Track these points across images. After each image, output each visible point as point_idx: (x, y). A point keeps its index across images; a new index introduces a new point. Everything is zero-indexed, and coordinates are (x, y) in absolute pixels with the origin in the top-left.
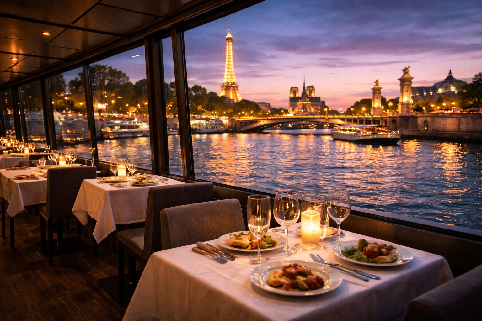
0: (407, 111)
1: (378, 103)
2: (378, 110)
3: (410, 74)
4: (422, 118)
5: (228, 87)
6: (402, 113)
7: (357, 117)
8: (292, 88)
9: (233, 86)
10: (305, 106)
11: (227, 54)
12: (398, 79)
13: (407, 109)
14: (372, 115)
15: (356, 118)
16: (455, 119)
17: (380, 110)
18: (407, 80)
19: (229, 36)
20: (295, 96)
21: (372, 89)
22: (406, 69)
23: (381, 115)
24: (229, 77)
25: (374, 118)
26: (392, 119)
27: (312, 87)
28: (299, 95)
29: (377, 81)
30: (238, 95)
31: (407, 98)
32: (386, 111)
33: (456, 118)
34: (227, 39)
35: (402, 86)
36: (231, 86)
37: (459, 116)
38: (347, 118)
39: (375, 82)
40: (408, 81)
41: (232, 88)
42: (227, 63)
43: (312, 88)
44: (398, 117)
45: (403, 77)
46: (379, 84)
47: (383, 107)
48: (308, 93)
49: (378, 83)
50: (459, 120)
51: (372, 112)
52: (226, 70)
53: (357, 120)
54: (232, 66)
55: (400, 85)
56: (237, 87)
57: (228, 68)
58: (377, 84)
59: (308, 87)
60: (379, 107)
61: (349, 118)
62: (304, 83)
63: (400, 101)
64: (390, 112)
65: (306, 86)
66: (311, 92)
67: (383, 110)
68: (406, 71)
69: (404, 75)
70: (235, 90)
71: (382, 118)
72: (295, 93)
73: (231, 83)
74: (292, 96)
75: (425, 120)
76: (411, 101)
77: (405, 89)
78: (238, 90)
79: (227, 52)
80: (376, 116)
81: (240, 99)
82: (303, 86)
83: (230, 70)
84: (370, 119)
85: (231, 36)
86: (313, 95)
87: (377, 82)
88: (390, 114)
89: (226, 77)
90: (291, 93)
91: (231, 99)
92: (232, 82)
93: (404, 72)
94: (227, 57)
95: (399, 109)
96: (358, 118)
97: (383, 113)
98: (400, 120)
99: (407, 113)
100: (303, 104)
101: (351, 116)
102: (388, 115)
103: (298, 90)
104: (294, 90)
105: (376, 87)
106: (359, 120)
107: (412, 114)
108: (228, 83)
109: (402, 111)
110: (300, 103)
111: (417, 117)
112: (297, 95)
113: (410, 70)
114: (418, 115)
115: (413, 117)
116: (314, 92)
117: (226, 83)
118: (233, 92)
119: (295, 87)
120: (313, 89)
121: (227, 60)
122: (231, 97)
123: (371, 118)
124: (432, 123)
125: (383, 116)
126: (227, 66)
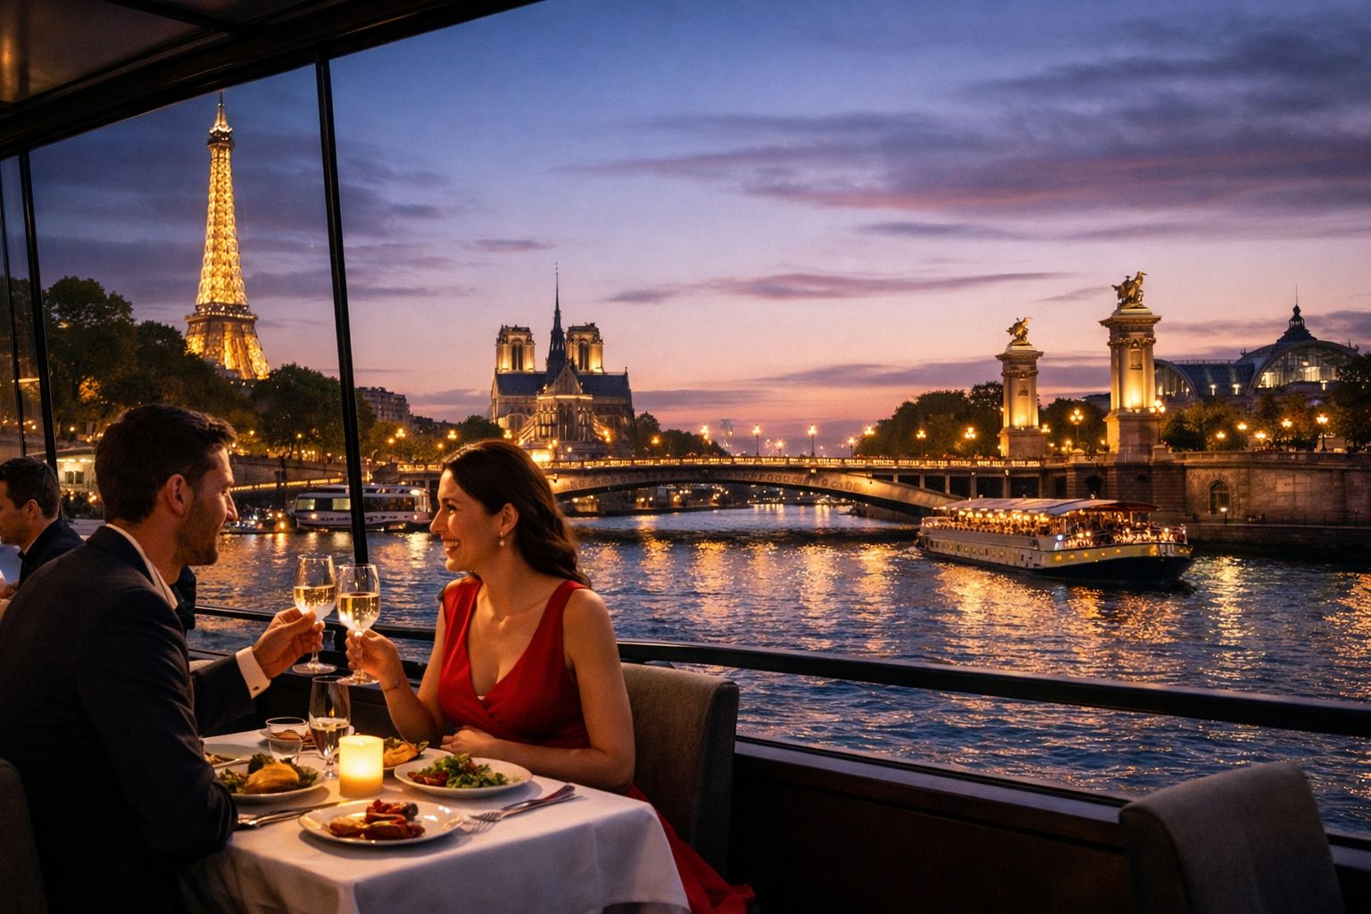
0: (1141, 445)
1: (1026, 413)
2: (1028, 440)
3: (1144, 303)
4: (1203, 473)
5: (214, 321)
6: (1121, 453)
7: (943, 464)
8: (504, 332)
9: (234, 319)
10: (570, 413)
11: (213, 195)
12: (1103, 323)
13: (1141, 437)
14: (1008, 461)
15: (938, 470)
16: (1327, 475)
17: (1036, 439)
18: (1136, 326)
19: (221, 126)
20: (521, 367)
21: (1001, 357)
22: (1128, 284)
23: (1041, 460)
24: (221, 282)
25: (1013, 471)
26: (1086, 475)
27: (591, 328)
28: (536, 363)
29: (1018, 325)
30: (254, 353)
31: (1139, 395)
32: (1059, 445)
33: (1330, 471)
34: (216, 139)
35: (1117, 347)
36: (227, 318)
37: (1343, 466)
38: (899, 470)
39: (1012, 331)
40: (1140, 329)
41: (229, 326)
42: (210, 230)
43: (589, 336)
44: (1111, 468)
45: (1117, 312)
46: (1029, 338)
47: (1046, 429)
48: (574, 354)
49: (1025, 333)
50: (1342, 480)
51: (1003, 448)
52: (209, 255)
53: (943, 479)
54: (232, 240)
55: (1109, 344)
56: (251, 322)
57: (215, 249)
58: (1022, 337)
59: (573, 329)
60: (1029, 428)
61: (912, 470)
62: (557, 312)
63: (1115, 404)
64: (1075, 447)
65: (565, 327)
66: (585, 352)
67: (1049, 438)
68: (1132, 293)
69: (1121, 306)
70: (242, 334)
71: (1044, 472)
72: (518, 354)
73: (227, 306)
74: (506, 366)
75: (1212, 479)
76: (1157, 406)
77: (1130, 361)
78: (253, 333)
79: (212, 187)
80: (1022, 464)
81: (262, 370)
82: (551, 326)
83: (224, 257)
84: (1001, 476)
85: (226, 129)
86: (595, 366)
87: (1020, 332)
88: (1077, 455)
89: (206, 282)
90: (499, 352)
91: (228, 367)
92: (231, 301)
93: (1120, 297)
94: (212, 206)
95: (1113, 435)
96: (947, 471)
97: (1047, 449)
98: (1119, 477)
99: (1141, 452)
100: (560, 404)
101: (916, 464)
102: (1072, 461)
103: (529, 341)
104: (514, 340)
105: (1014, 348)
106: (952, 479)
107: (1163, 458)
108: (215, 306)
109: (1123, 442)
110: (545, 398)
111: (1184, 468)
112: (528, 366)
113: (1144, 287)
114: (1188, 461)
115: (1166, 467)
116: (600, 351)
117: (206, 306)
118: (233, 342)
119: (516, 329)
120: (594, 341)
121: (211, 217)
122: (229, 363)
123: (1003, 471)
124: (1243, 489)
125: (1049, 464)
126: (209, 242)
